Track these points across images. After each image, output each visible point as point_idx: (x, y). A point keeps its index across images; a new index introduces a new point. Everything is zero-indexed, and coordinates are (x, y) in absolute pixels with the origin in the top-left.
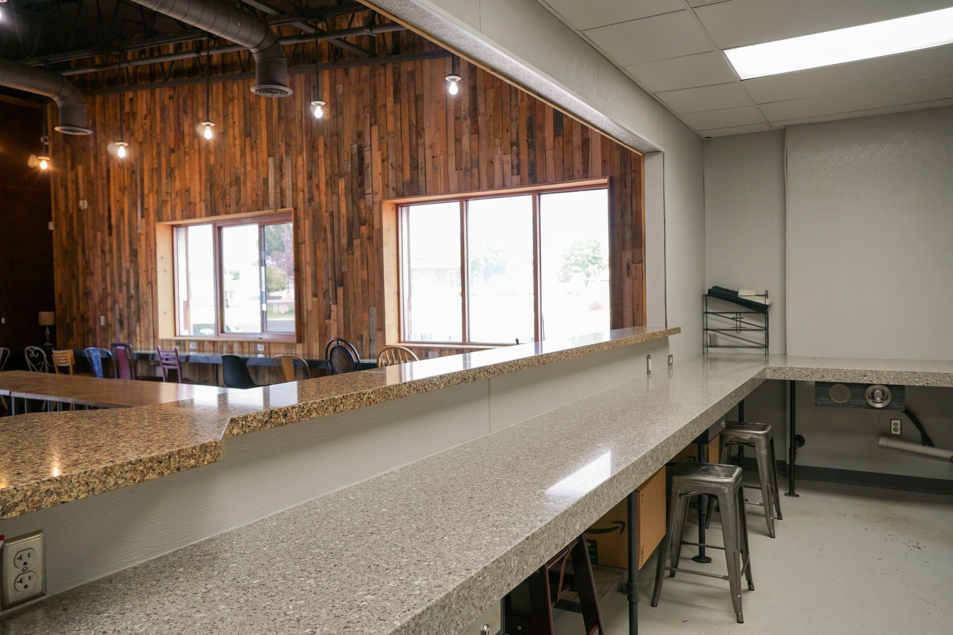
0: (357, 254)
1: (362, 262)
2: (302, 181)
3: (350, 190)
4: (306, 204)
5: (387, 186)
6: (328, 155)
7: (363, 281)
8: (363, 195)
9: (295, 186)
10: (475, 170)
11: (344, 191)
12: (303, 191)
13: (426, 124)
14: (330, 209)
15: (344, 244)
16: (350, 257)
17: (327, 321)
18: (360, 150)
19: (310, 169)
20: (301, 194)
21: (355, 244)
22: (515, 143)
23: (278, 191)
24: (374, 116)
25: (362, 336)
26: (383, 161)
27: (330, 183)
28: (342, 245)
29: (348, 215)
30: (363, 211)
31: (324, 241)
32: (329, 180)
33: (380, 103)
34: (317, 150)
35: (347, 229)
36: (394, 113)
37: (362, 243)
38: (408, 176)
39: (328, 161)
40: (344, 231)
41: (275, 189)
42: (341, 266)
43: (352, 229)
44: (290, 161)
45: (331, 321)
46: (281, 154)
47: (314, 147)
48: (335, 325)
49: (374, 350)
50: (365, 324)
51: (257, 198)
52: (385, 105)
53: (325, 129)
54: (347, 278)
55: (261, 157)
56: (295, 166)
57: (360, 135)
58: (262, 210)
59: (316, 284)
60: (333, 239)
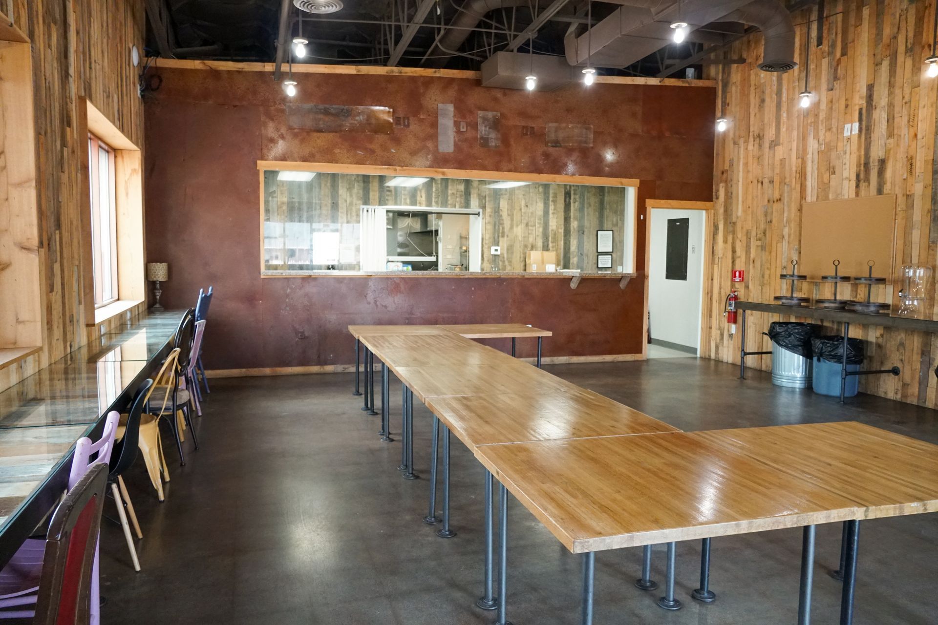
0: (66, 173)
1: (70, 191)
3: (59, 57)
5: (80, 76)
7: (71, 223)
8: (67, 73)
10: (109, 98)
15: (59, 151)
16: (62, 175)
21: (65, 154)
22: (118, 86)
25: (73, 316)
26: (77, 33)
29: (59, 100)
30: (69, 101)
31: (45, 133)
37: (68, 158)
38: (88, 73)
42: (58, 190)
43: (63, 127)
45: (54, 296)
48: (57, 301)
49: (79, 337)
50: (74, 295)
54: (62, 213)
59: (41, 221)
60: (52, 136)
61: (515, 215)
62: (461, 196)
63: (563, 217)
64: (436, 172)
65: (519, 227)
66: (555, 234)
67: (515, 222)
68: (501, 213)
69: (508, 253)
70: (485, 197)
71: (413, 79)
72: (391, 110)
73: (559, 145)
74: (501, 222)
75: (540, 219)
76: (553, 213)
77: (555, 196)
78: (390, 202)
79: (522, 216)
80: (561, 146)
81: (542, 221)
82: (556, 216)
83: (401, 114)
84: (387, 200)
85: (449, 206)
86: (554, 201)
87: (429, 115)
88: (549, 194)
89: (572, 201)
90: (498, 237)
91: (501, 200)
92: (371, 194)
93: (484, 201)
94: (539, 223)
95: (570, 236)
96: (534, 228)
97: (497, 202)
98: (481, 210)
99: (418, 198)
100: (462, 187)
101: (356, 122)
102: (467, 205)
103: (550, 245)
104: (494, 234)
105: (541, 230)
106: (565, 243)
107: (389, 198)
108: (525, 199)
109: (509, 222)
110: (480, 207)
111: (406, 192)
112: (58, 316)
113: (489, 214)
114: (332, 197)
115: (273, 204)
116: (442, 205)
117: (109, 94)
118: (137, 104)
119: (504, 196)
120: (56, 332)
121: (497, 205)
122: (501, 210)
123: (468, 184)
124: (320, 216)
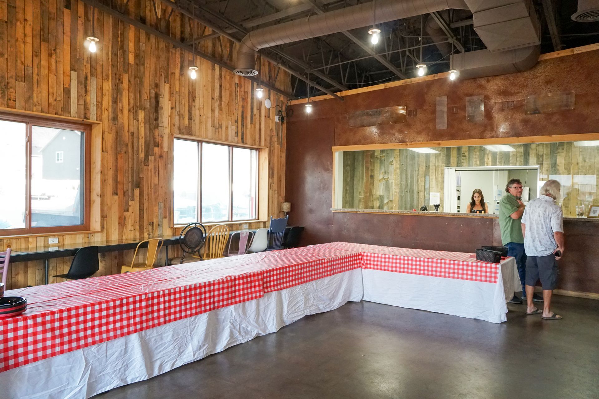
0: (151, 166)
1: (155, 173)
2: (107, 101)
3: (147, 121)
4: (110, 121)
5: (174, 125)
6: (131, 90)
7: (155, 185)
8: (157, 126)
9: (100, 104)
10: (220, 129)
11: (143, 120)
12: (108, 110)
13: (197, 95)
14: (132, 129)
15: (142, 158)
16: (145, 167)
17: (125, 213)
18: (157, 96)
19: (115, 96)
20: (106, 112)
21: (150, 158)
22: (236, 121)
23: (82, 103)
24: (167, 77)
25: (153, 223)
26: (172, 108)
27: (133, 111)
28: (140, 158)
29: (145, 138)
30: (158, 137)
31: (125, 153)
32: (132, 109)
33: (171, 70)
34: (122, 83)
35: (145, 147)
36: (180, 80)
37: (155, 160)
38: (187, 122)
39: (132, 95)
40: (142, 149)
41: (78, 101)
42: (139, 173)
43: (149, 148)
44: (95, 82)
45: (129, 213)
46: (86, 73)
47: (119, 80)
48: (132, 216)
49: (161, 232)
50: (155, 214)
51: (55, 103)
52: (175, 73)
53: (130, 70)
54: (143, 182)
55: (62, 67)
56: (101, 88)
57: (157, 86)
58: (61, 115)
59: (117, 185)
60: (133, 153)
61: (571, 169)
62: (521, 156)
64: (434, 143)
68: (557, 167)
70: (543, 155)
71: (420, 84)
72: (405, 107)
73: (538, 112)
78: (465, 164)
79: (579, 169)
80: (540, 113)
83: (412, 108)
84: (463, 162)
85: (511, 164)
87: (430, 106)
91: (558, 157)
92: (452, 159)
93: (541, 159)
97: (554, 159)
98: (537, 166)
99: (486, 160)
100: (522, 150)
101: (384, 118)
102: (526, 162)
107: (464, 161)
110: (538, 164)
111: (477, 156)
112: (133, 221)
113: (546, 169)
114: (426, 163)
115: (391, 169)
116: (505, 164)
117: (220, 127)
118: (272, 126)
119: (561, 154)
120: (130, 227)
121: (554, 162)
122: (558, 165)
123: (527, 147)
124: (418, 175)
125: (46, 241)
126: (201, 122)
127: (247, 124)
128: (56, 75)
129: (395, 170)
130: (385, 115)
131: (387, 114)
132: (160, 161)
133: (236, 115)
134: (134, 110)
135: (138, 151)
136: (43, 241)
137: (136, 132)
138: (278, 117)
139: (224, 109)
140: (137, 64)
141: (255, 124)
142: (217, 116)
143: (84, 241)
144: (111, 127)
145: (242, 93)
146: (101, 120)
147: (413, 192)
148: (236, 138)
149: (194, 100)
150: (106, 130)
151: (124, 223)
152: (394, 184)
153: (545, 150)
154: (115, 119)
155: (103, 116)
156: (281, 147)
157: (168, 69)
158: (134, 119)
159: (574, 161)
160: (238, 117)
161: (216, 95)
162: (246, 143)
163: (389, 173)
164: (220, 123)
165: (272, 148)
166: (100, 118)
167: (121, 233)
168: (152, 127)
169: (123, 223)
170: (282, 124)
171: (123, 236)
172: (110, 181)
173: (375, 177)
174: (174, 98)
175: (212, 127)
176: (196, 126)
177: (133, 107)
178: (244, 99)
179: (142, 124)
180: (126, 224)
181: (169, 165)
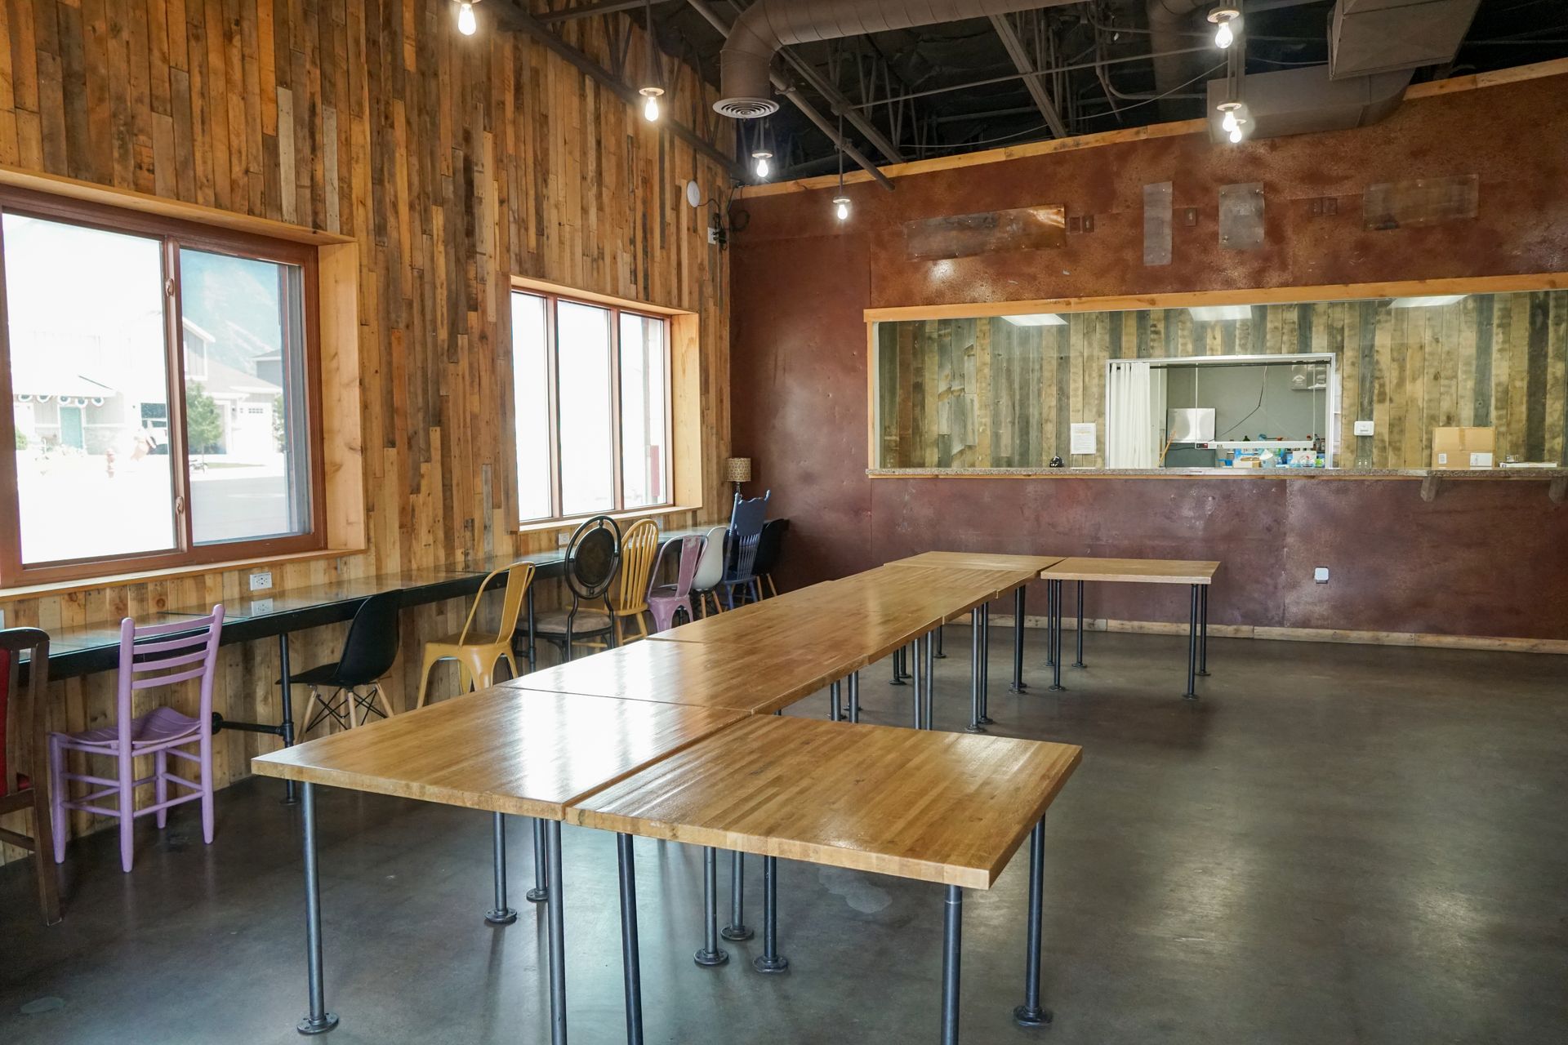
0: (464, 364)
1: (472, 382)
2: (361, 178)
3: (451, 239)
4: (370, 237)
5: (508, 250)
6: (414, 147)
7: (473, 417)
8: (472, 252)
9: (345, 187)
10: (601, 262)
11: (441, 233)
12: (364, 205)
13: (552, 168)
14: (420, 260)
15: (443, 341)
16: (451, 366)
17: (413, 498)
18: (468, 167)
19: (379, 163)
20: (361, 210)
21: (460, 342)
22: (633, 242)
23: (306, 182)
24: (488, 113)
25: (473, 520)
26: (501, 202)
27: (418, 208)
28: (439, 342)
29: (449, 286)
30: (474, 283)
31: (407, 327)
32: (417, 202)
33: (495, 95)
34: (392, 126)
35: (448, 310)
36: (514, 122)
37: (470, 346)
38: (533, 241)
39: (415, 160)
40: (442, 315)
41: (298, 174)
42: (437, 384)
43: (457, 314)
44: (333, 123)
45: (421, 497)
46: (313, 95)
47: (387, 118)
48: (428, 504)
49: (491, 545)
50: (478, 497)
51: (246, 179)
52: (503, 103)
53: (408, 94)
54: (448, 408)
55: (257, 74)
56: (346, 139)
57: (467, 137)
58: (260, 216)
59: (392, 418)
60: (424, 327)
61: (1408, 359)
62: (1292, 331)
63: (1527, 356)
64: (1139, 300)
65: (1419, 382)
66: (1506, 392)
67: (1408, 372)
68: (1376, 357)
69: (1391, 432)
70: (1343, 328)
71: (1098, 152)
72: (1063, 209)
73: (1393, 224)
74: (1377, 374)
75: (1468, 364)
76: (1500, 350)
77: (1507, 314)
78: (1157, 352)
79: (1425, 359)
80: (1397, 227)
81: (1473, 368)
82: (1507, 355)
83: (1079, 211)
84: (1153, 348)
85: (1268, 351)
86: (1505, 326)
87: (1128, 207)
88: (1491, 309)
89: (1550, 322)
90: (1371, 402)
91: (1378, 333)
92: (1124, 339)
93: (1339, 338)
94: (1465, 372)
95: (1545, 394)
96: (1454, 382)
97: (1369, 337)
98: (1332, 355)
99: (1209, 341)
100: (1294, 316)
101: (1006, 235)
102: (1305, 346)
103: (1493, 413)
104: (1361, 395)
105: (1470, 384)
106: (1531, 410)
107: (1156, 344)
108: (1433, 327)
109: (1395, 374)
110: (1331, 349)
111: (1186, 333)
112: (431, 519)
113: (1351, 360)
114: (1060, 349)
115: (969, 366)
116: (1254, 351)
117: (601, 255)
118: (703, 255)
119: (1384, 325)
120: (424, 537)
121: (1368, 343)
122: (1377, 351)
123: (1306, 310)
124: (1040, 381)
125: (244, 584)
126: (561, 242)
127: (653, 248)
128: (243, 98)
129: (979, 371)
130: (1008, 228)
131: (1014, 226)
132: (481, 350)
133: (632, 225)
134: (423, 202)
135: (434, 321)
136: (237, 582)
137: (427, 266)
138: (714, 230)
139: (607, 210)
140: (423, 74)
141: (670, 249)
142: (595, 227)
143: (326, 580)
144: (373, 253)
145: (642, 164)
146: (351, 233)
147: (1028, 422)
148: (633, 287)
149: (545, 181)
150: (365, 262)
151: (413, 525)
152: (976, 405)
153: (1346, 317)
154: (380, 229)
155: (355, 222)
156: (721, 308)
157: (489, 89)
158: (424, 232)
159: (1412, 341)
160: (634, 228)
161: (590, 168)
162: (653, 302)
163: (962, 376)
164: (601, 246)
165: (703, 314)
166: (348, 228)
167: (407, 554)
168: (462, 254)
169: (409, 525)
170: (721, 249)
171: (410, 561)
172: (377, 408)
173: (928, 387)
174: (504, 174)
175: (583, 255)
176: (552, 253)
177: (419, 197)
178: (646, 182)
179: (440, 243)
180: (416, 526)
181: (501, 362)
